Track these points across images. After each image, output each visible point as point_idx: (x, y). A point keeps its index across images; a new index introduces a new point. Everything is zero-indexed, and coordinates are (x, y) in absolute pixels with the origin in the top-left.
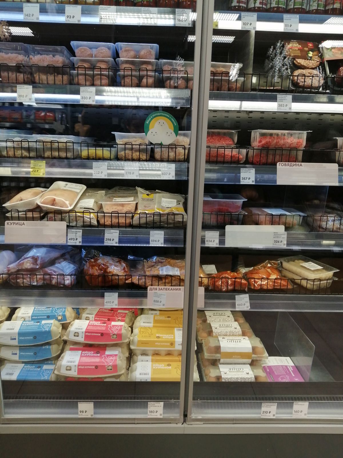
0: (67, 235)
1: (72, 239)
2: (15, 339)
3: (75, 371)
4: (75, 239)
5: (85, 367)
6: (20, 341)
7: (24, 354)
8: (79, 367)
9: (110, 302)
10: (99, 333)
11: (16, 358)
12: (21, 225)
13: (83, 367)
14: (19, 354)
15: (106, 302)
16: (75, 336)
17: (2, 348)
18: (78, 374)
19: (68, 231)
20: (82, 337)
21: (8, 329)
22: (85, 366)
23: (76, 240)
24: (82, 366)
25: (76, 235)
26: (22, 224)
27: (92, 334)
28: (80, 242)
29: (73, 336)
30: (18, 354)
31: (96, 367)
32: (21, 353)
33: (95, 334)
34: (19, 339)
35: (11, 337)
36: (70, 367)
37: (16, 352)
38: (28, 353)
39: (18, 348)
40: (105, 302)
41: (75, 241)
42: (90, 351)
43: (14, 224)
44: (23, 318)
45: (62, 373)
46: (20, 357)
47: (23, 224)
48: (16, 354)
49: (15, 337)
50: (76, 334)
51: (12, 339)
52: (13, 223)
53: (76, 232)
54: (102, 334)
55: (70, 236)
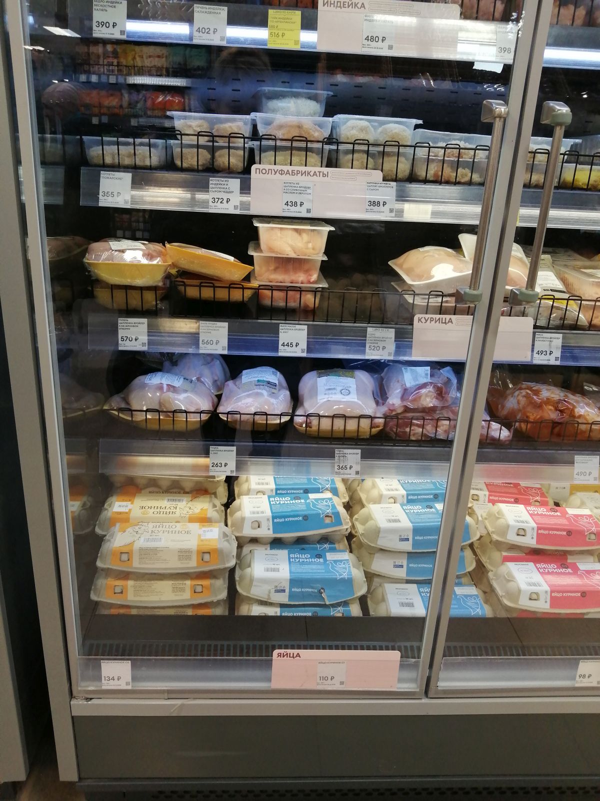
0: (533, 345)
1: (542, 352)
2: (407, 540)
3: (546, 602)
4: (548, 353)
5: (564, 594)
6: (415, 544)
7: (416, 566)
8: (553, 594)
9: (584, 474)
10: (564, 530)
11: (402, 573)
12: (445, 323)
13: (560, 595)
14: (408, 565)
15: (578, 474)
16: (518, 535)
17: (377, 555)
18: (552, 606)
19: (536, 336)
20: (532, 538)
21: (390, 521)
22: (563, 592)
23: (550, 354)
24: (558, 592)
25: (550, 345)
26: (447, 322)
27: (550, 532)
28: (557, 359)
29: (515, 535)
30: (405, 567)
31: (584, 594)
32: (410, 565)
33: (555, 532)
34: (413, 539)
35: (401, 536)
36: (537, 594)
37: (402, 562)
38: (423, 565)
39: (406, 555)
40: (575, 473)
41: (548, 357)
42: (551, 563)
43: (431, 321)
44: (392, 497)
45: (521, 605)
46: (410, 571)
47: (449, 322)
48: (402, 566)
49: (408, 535)
50: (522, 533)
51: (402, 540)
52: (429, 320)
53: (551, 338)
54: (570, 532)
55: (540, 345)
